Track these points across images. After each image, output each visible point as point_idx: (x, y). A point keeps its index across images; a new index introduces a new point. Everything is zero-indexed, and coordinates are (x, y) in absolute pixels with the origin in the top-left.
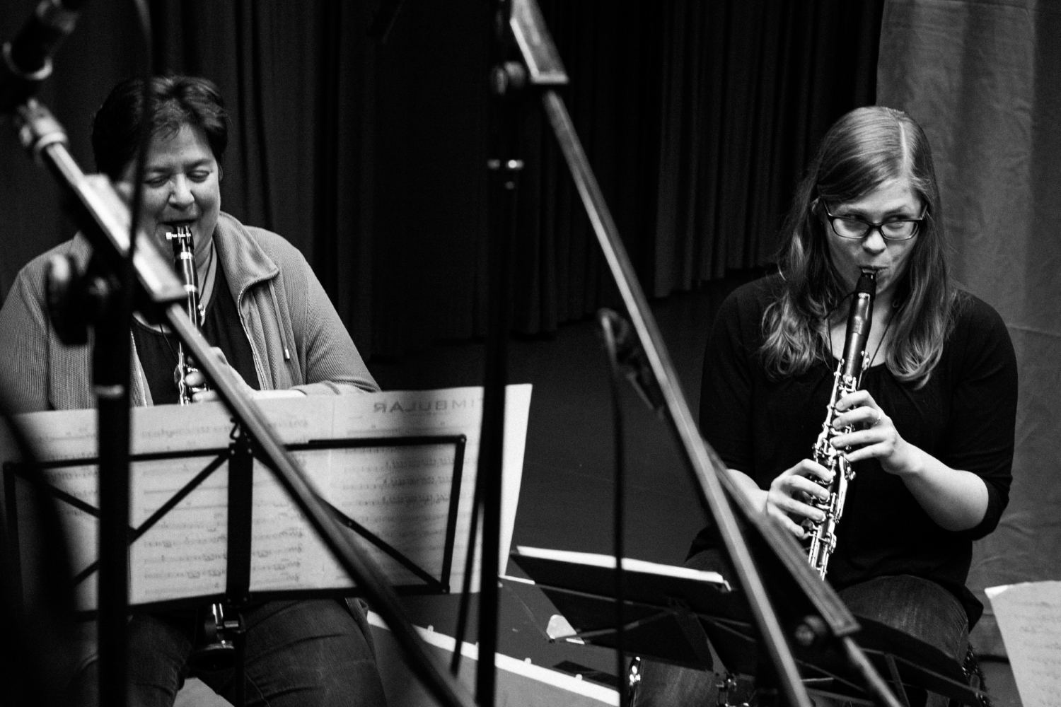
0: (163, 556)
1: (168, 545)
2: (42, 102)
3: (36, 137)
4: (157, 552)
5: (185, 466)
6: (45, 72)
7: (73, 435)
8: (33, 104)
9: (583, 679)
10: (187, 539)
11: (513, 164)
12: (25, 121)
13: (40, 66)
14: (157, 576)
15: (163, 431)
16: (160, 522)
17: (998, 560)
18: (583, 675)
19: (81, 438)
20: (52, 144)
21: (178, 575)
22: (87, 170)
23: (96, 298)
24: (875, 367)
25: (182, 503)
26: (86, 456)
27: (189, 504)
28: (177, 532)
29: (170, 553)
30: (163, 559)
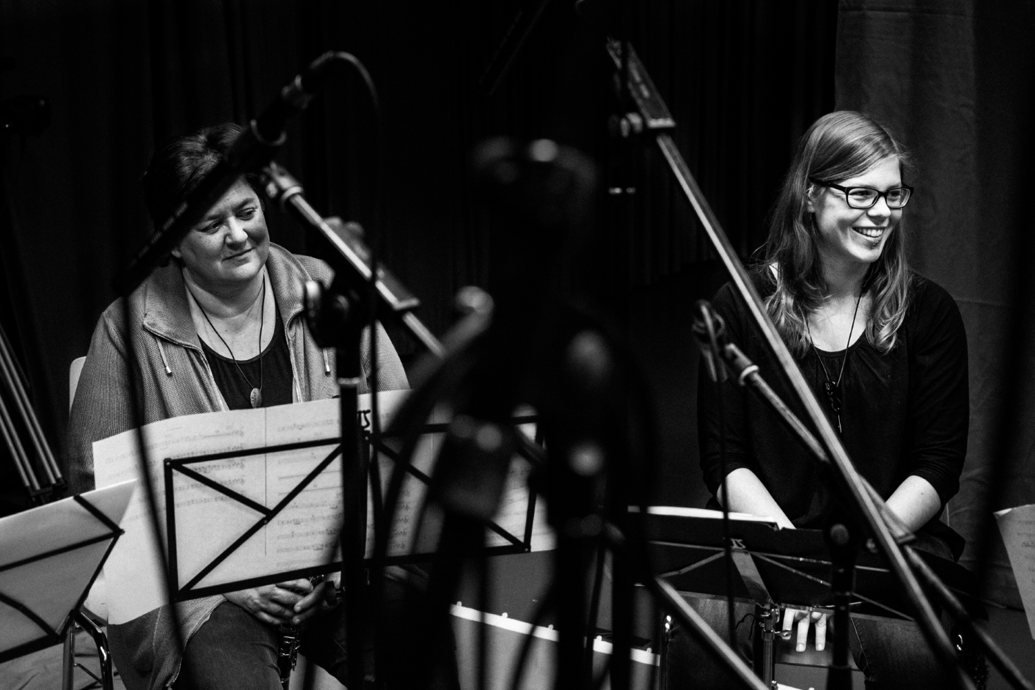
0: (293, 532)
1: (297, 523)
2: (279, 163)
3: (281, 191)
4: (287, 529)
5: (312, 454)
6: (282, 139)
7: (220, 433)
8: (274, 166)
9: (603, 640)
10: (313, 516)
11: (618, 191)
12: (270, 179)
13: (278, 137)
14: (287, 550)
15: (295, 425)
16: (291, 503)
17: (966, 511)
18: (602, 636)
19: (228, 434)
20: (294, 195)
21: (304, 548)
22: (325, 215)
23: (340, 312)
24: (853, 346)
25: (310, 486)
26: (231, 450)
27: (315, 486)
28: (305, 510)
29: (299, 529)
30: (293, 534)
